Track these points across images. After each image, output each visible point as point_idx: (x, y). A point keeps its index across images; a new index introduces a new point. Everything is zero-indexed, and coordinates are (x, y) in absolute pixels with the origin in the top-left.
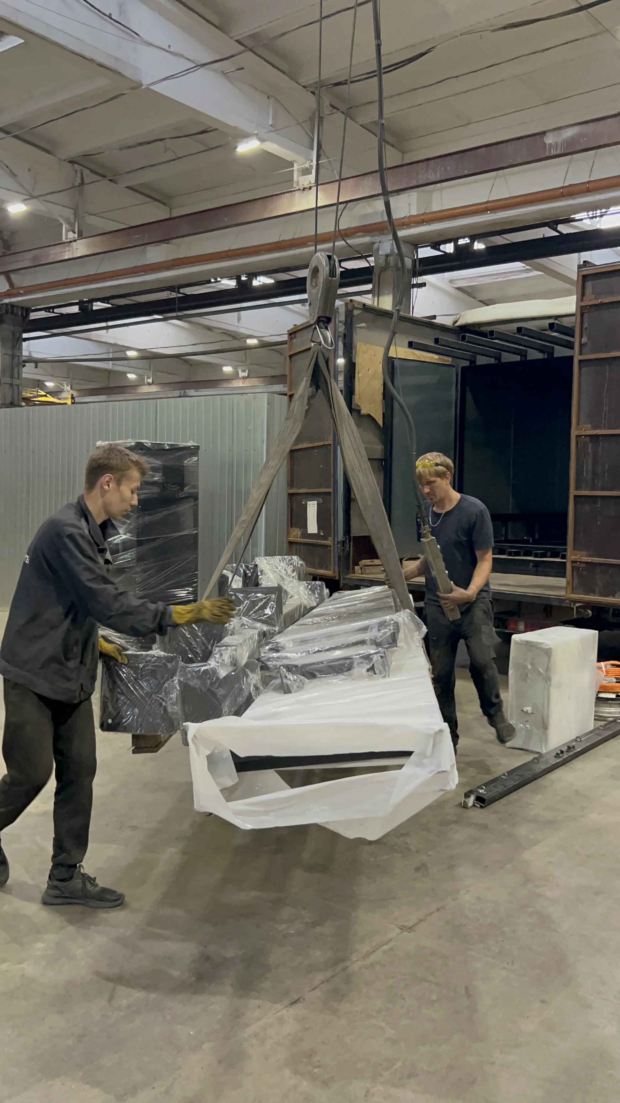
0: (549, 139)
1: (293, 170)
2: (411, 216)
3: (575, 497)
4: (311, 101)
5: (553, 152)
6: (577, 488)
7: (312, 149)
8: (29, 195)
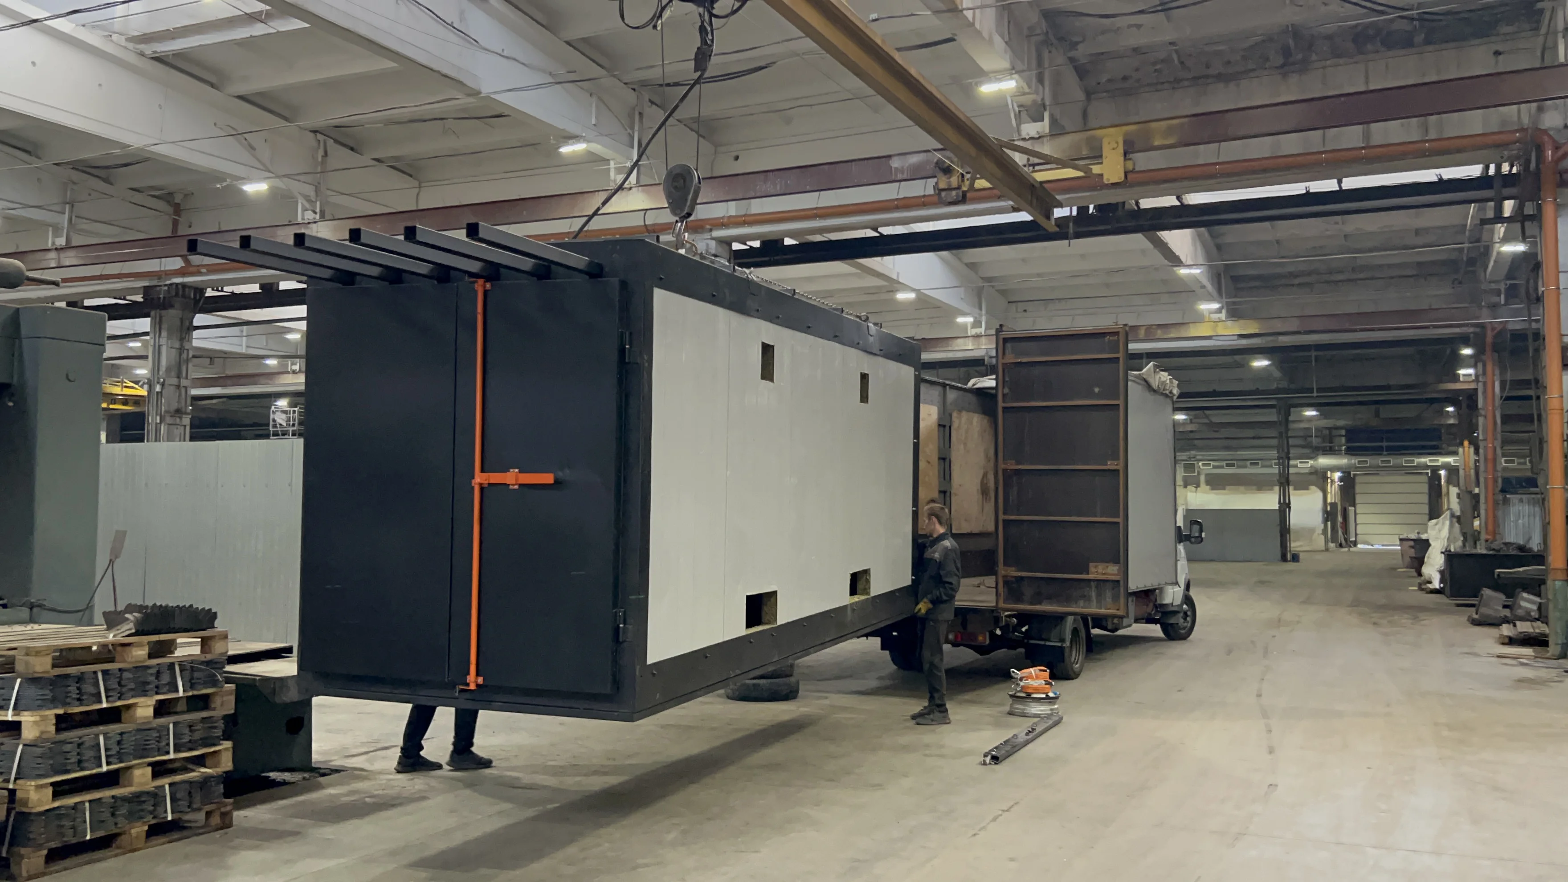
0: (895, 163)
1: (609, 169)
2: (730, 217)
3: (1004, 521)
4: (631, 97)
5: (900, 177)
6: (1004, 513)
7: (633, 148)
8: (266, 170)
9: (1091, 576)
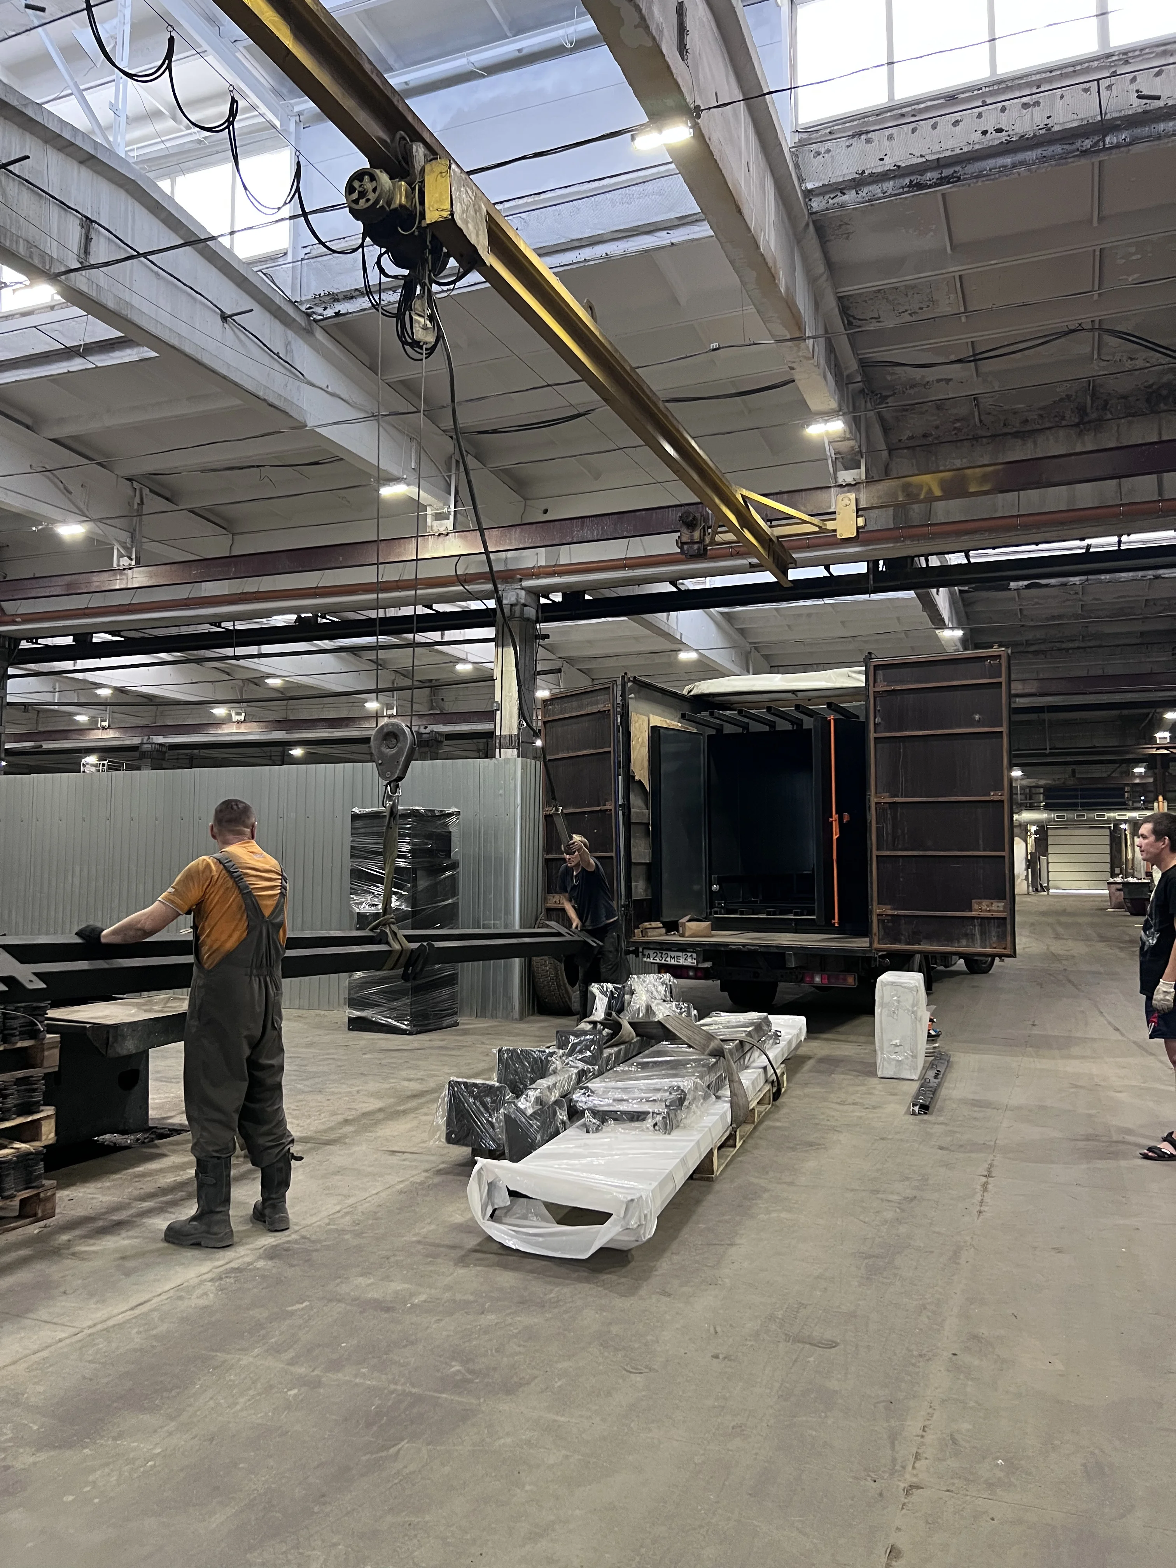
1: (427, 515)
2: (542, 565)
3: (878, 856)
4: (449, 444)
6: (878, 849)
7: (451, 495)
8: (83, 515)
9: (974, 914)
